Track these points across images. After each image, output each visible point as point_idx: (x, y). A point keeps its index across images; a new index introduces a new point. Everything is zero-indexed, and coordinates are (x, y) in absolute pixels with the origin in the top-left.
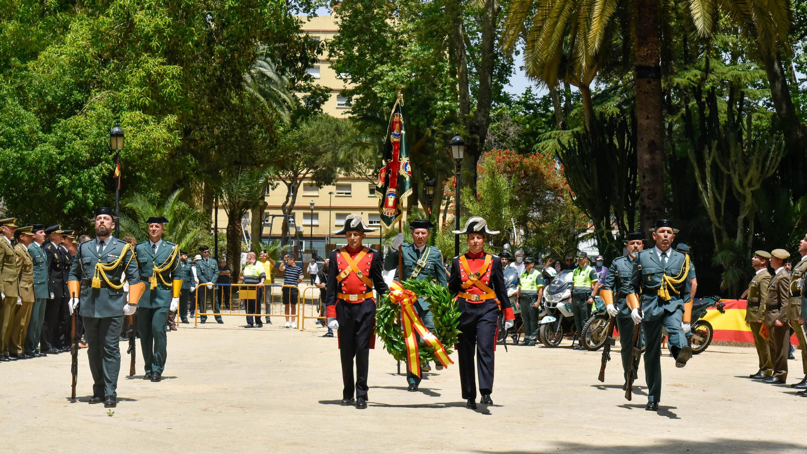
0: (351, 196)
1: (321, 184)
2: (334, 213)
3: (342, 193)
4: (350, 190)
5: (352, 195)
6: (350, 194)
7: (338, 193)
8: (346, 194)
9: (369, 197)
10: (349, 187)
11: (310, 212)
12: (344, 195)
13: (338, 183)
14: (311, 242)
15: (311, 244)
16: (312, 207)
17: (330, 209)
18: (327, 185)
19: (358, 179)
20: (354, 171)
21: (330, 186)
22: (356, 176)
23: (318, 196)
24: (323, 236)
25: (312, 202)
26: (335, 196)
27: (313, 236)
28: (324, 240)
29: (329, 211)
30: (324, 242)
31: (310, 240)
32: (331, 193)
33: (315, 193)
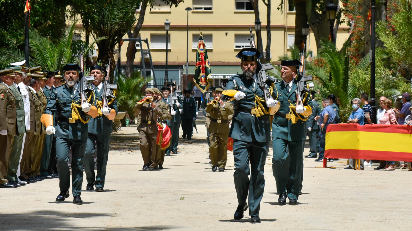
0: (212, 12)
2: (191, 33)
3: (201, 8)
4: (212, 4)
5: (213, 10)
6: (210, 9)
7: (196, 8)
8: (205, 9)
9: (235, 13)
11: (165, 32)
12: (203, 10)
14: (166, 72)
15: (166, 75)
16: (168, 27)
17: (187, 28)
23: (170, 13)
24: (176, 64)
25: (167, 22)
26: (193, 12)
27: (168, 64)
28: (178, 68)
29: (186, 32)
30: (177, 72)
31: (165, 69)
32: (188, 9)
33: (165, 9)
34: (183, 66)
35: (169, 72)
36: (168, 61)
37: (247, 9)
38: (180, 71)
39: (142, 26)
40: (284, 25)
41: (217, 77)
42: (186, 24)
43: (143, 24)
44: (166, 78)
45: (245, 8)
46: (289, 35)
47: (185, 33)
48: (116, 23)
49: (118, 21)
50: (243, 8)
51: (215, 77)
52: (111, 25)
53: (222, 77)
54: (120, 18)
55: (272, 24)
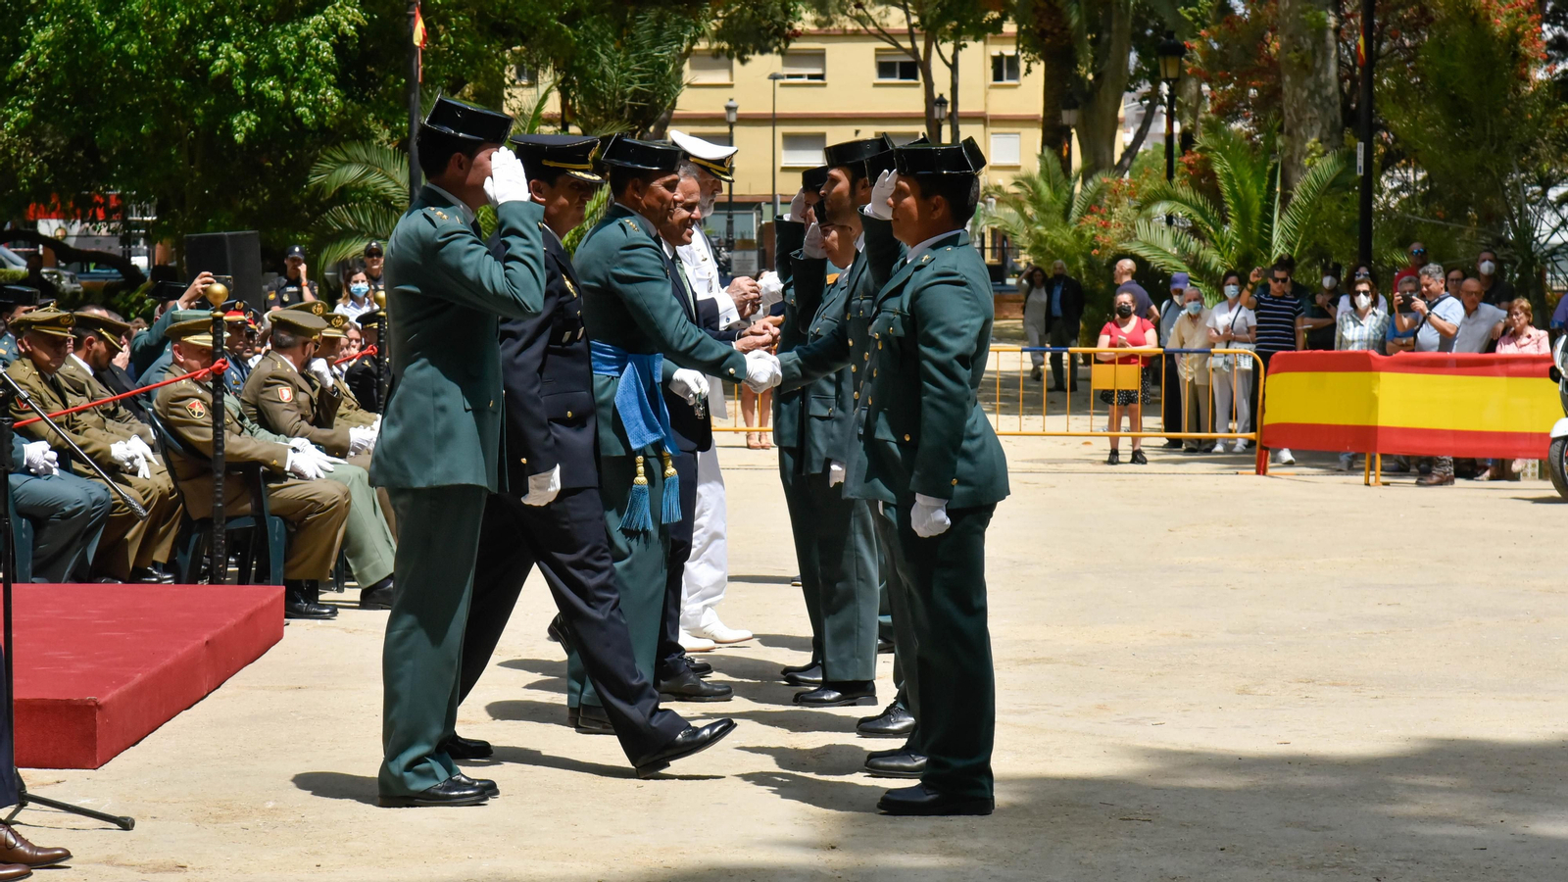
0: (824, 85)
1: (745, 51)
2: (781, 130)
3: (800, 76)
4: (824, 69)
5: (828, 80)
6: (821, 77)
7: (789, 76)
8: (811, 77)
9: (876, 85)
10: (819, 57)
11: (725, 129)
12: (805, 80)
13: (793, 46)
14: (730, 216)
15: (730, 223)
16: (733, 118)
17: (773, 120)
18: (762, 52)
19: (855, 36)
20: (844, 13)
21: (768, 57)
22: (850, 26)
23: (730, 86)
24: (748, 200)
25: (731, 104)
26: (782, 85)
27: (734, 199)
28: (751, 209)
29: (771, 128)
30: (750, 216)
31: (726, 212)
32: (774, 77)
33: (721, 77)
34: (763, 204)
35: (735, 218)
36: (734, 193)
37: (901, 78)
38: (754, 215)
39: (673, 117)
40: (984, 113)
42: (771, 112)
43: (675, 112)
44: (730, 231)
45: (898, 74)
46: (993, 134)
47: (769, 129)
50: (894, 76)
55: (962, 109)
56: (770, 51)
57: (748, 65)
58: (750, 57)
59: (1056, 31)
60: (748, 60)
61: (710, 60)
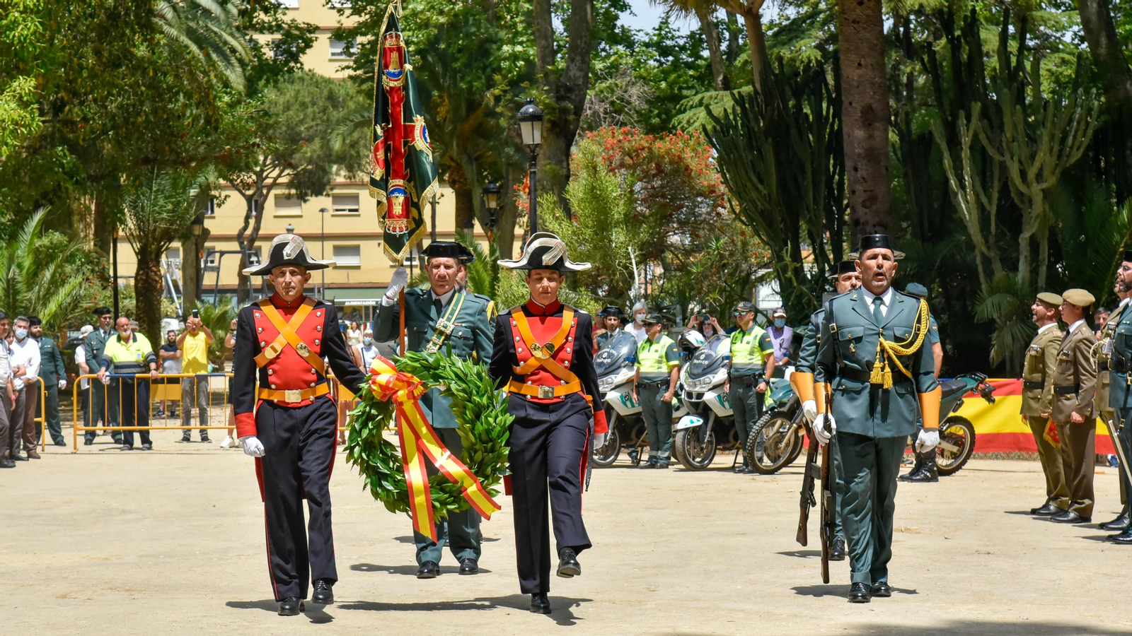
0: (359, 215)
1: (306, 195)
3: (344, 210)
4: (358, 204)
5: (360, 212)
6: (357, 210)
7: (337, 210)
8: (350, 210)
10: (355, 198)
12: (347, 213)
13: (336, 191)
17: (322, 237)
18: (316, 196)
20: (363, 171)
21: (321, 198)
23: (301, 216)
25: (290, 227)
26: (330, 215)
29: (321, 243)
32: (324, 211)
33: (295, 211)
41: (367, 304)
42: (322, 232)
48: (163, 219)
49: (165, 215)
51: (364, 303)
52: (155, 221)
53: (374, 303)
54: (168, 211)
55: (438, 230)
56: (321, 194)
57: (308, 203)
58: (309, 198)
59: (462, 180)
60: (308, 200)
61: (284, 201)
